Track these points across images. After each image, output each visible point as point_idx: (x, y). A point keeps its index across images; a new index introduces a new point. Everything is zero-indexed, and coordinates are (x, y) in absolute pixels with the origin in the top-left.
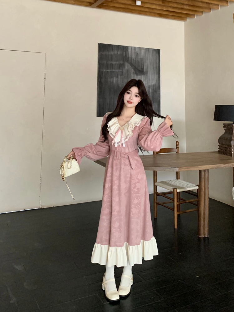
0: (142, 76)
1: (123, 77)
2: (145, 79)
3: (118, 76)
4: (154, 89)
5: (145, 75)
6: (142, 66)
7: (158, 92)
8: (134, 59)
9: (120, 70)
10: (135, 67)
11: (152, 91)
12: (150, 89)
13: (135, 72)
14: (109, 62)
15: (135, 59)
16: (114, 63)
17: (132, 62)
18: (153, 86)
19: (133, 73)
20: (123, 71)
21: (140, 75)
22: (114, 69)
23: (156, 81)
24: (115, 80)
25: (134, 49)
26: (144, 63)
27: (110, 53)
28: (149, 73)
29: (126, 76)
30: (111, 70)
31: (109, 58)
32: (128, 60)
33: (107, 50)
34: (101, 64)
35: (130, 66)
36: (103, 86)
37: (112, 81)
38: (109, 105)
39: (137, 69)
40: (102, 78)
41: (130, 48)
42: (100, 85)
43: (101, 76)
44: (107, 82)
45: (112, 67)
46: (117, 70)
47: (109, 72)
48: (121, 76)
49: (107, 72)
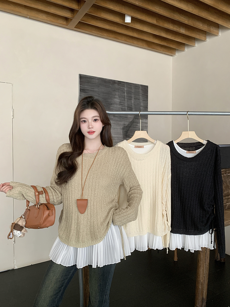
0: (122, 136)
2: (120, 139)
8: (137, 125)
9: (126, 108)
10: (130, 127)
13: (125, 126)
14: (133, 96)
15: (137, 127)
16: (133, 102)
17: (135, 124)
19: (125, 125)
21: (123, 132)
22: (127, 101)
24: (117, 100)
25: (146, 126)
27: (141, 97)
30: (126, 97)
31: (136, 96)
32: (136, 118)
33: (143, 94)
34: (131, 86)
35: (131, 121)
36: (111, 86)
37: (116, 96)
38: (92, 89)
39: (129, 129)
40: (118, 85)
41: (146, 122)
42: (111, 82)
43: (121, 85)
44: (115, 91)
45: (130, 99)
46: (126, 104)
47: (124, 94)
48: (121, 109)
49: (124, 92)
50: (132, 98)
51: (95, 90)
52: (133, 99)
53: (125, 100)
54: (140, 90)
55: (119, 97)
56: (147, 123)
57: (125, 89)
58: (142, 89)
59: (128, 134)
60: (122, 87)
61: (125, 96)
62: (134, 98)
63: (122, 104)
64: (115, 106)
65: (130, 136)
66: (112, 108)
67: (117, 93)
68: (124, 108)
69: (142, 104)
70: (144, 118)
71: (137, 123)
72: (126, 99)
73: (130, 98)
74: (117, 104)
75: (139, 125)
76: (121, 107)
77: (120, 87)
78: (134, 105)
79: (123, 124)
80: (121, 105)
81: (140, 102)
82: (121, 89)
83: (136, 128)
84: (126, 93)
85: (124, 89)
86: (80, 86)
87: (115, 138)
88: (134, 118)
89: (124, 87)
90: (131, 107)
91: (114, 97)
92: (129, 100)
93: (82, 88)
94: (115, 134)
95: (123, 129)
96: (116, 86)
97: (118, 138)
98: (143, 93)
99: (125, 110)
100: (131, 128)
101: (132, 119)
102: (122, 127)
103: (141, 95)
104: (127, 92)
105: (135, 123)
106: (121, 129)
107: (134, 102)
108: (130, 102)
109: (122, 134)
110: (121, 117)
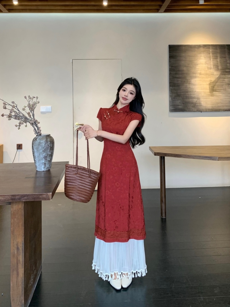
0: (209, 91)
1: (207, 70)
2: (206, 93)
3: (207, 64)
4: (197, 104)
5: (210, 94)
6: (218, 90)
7: (194, 108)
8: (224, 80)
9: (212, 66)
10: (217, 82)
11: (195, 102)
12: (196, 100)
13: (212, 82)
14: (219, 55)
15: (224, 82)
18: (200, 103)
19: (211, 81)
20: (212, 69)
21: (209, 87)
22: (213, 60)
23: (205, 107)
24: (203, 61)
26: (222, 92)
27: (227, 55)
28: (212, 98)
29: (208, 73)
31: (222, 55)
32: (222, 74)
33: (229, 53)
34: (217, 47)
36: (196, 49)
37: (201, 58)
39: (215, 84)
42: (197, 47)
43: (206, 48)
44: (200, 53)
46: (212, 62)
47: (209, 55)
48: (207, 68)
49: (210, 53)
50: (218, 57)
51: (181, 55)
53: (210, 60)
54: (226, 50)
55: (205, 58)
59: (214, 89)
60: (207, 49)
61: (210, 56)
62: (220, 57)
64: (201, 65)
65: (217, 90)
66: (198, 67)
67: (203, 55)
68: (210, 66)
71: (224, 79)
74: (203, 64)
75: (226, 80)
76: (207, 66)
77: (205, 49)
78: (220, 63)
79: (209, 81)
80: (207, 65)
81: (227, 60)
82: (206, 51)
84: (211, 54)
85: (209, 51)
86: (169, 54)
87: (202, 92)
88: (221, 74)
89: (210, 49)
91: (200, 59)
92: (214, 59)
93: (171, 55)
94: (201, 90)
95: (210, 84)
96: (202, 49)
97: (204, 92)
99: (210, 68)
101: (218, 76)
102: (208, 83)
103: (227, 53)
104: (213, 53)
105: (222, 78)
106: (207, 85)
107: (220, 61)
108: (216, 61)
109: (208, 89)
110: (207, 74)
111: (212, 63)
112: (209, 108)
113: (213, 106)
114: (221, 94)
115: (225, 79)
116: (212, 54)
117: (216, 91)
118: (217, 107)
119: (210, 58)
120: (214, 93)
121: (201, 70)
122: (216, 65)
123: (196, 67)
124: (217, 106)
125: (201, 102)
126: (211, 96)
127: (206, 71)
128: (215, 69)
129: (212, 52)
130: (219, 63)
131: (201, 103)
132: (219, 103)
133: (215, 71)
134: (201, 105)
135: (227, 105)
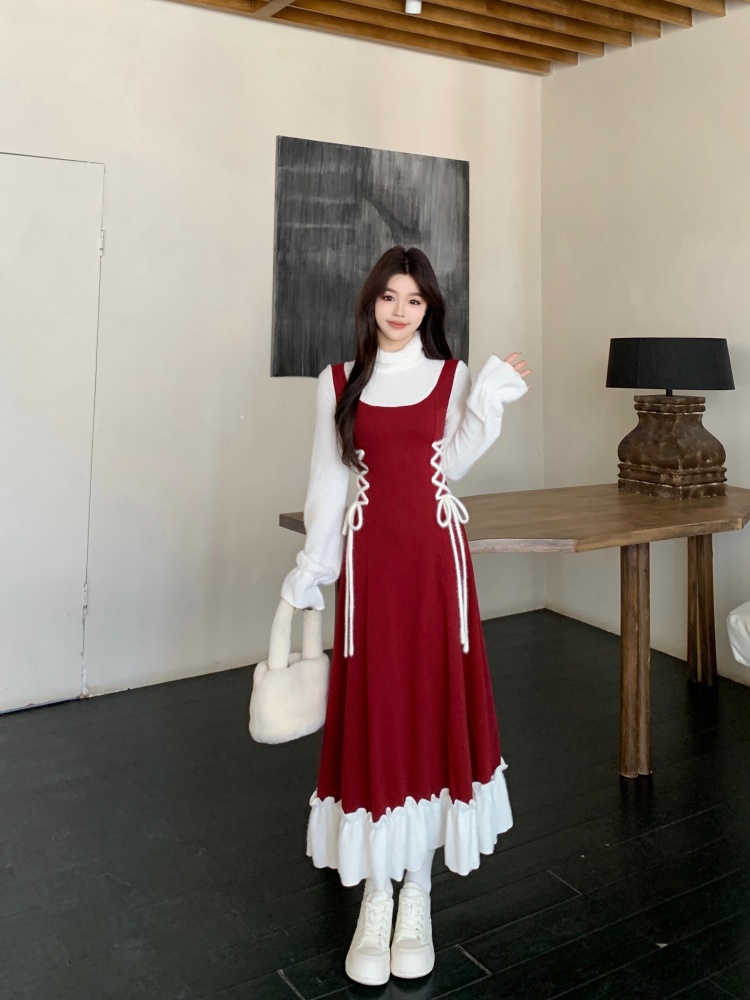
1: (355, 247)
3: (338, 245)
5: (423, 243)
6: (413, 211)
7: (461, 299)
9: (346, 227)
10: (392, 216)
13: (390, 233)
14: (312, 199)
15: (391, 191)
16: (328, 201)
17: (384, 200)
22: (328, 222)
25: (390, 160)
27: (315, 169)
28: (433, 236)
29: (365, 244)
30: (318, 226)
31: (312, 186)
32: (371, 194)
33: (306, 160)
34: (285, 203)
35: (377, 213)
36: (292, 277)
37: (319, 260)
38: (309, 337)
39: (398, 221)
40: (288, 250)
41: (377, 156)
42: (283, 274)
43: (287, 242)
44: (305, 265)
45: (322, 214)
46: (335, 226)
47: (311, 232)
48: (350, 246)
49: (306, 230)
50: (318, 203)
52: (321, 200)
53: (326, 229)
54: (296, 169)
55: (319, 249)
56: (381, 152)
57: (297, 225)
58: (292, 165)
59: (410, 227)
60: (293, 239)
61: (315, 230)
62: (319, 195)
63: (338, 242)
64: (342, 263)
65: (415, 219)
66: (348, 276)
67: (311, 256)
68: (345, 234)
69: (333, 167)
70: (369, 162)
71: (383, 190)
72: (325, 226)
73: (320, 210)
74: (338, 258)
75: (386, 184)
76: (344, 246)
77: (293, 247)
78: (335, 196)
79: (387, 241)
80: (340, 246)
82: (299, 241)
83: (393, 196)
85: (297, 230)
86: (305, 375)
88: (368, 200)
90: (341, 209)
91: (322, 267)
92: (325, 217)
93: (308, 369)
96: (292, 258)
98: (303, 159)
99: (351, 233)
100: (396, 215)
101: (373, 208)
103: (307, 170)
105: (381, 197)
107: (329, 198)
110: (368, 247)
111: (337, 226)
112: (461, 250)
113: (455, 237)
114: (426, 207)
115: (383, 186)
116: (307, 222)
117: (416, 223)
118: (458, 221)
119: (320, 230)
120: (421, 229)
121: (357, 267)
122: (343, 213)
123: (347, 280)
124: (456, 224)
125: (445, 274)
126: (429, 238)
127: (359, 248)
128: (354, 217)
129: (301, 222)
130: (338, 202)
131: (448, 275)
132: (449, 217)
133: (360, 216)
134: (453, 275)
135: (454, 192)
